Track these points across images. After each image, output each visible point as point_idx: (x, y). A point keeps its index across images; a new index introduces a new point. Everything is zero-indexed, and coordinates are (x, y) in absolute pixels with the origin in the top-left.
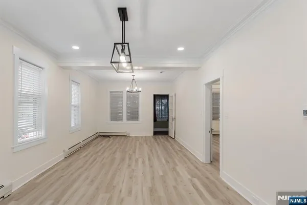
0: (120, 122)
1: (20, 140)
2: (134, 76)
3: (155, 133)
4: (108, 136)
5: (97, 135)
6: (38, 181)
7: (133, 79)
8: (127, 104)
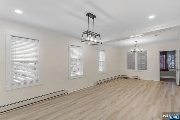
0: (133, 70)
1: (71, 75)
2: (136, 42)
3: (162, 79)
4: (126, 78)
5: (119, 76)
6: (78, 92)
7: (136, 44)
8: (138, 59)
